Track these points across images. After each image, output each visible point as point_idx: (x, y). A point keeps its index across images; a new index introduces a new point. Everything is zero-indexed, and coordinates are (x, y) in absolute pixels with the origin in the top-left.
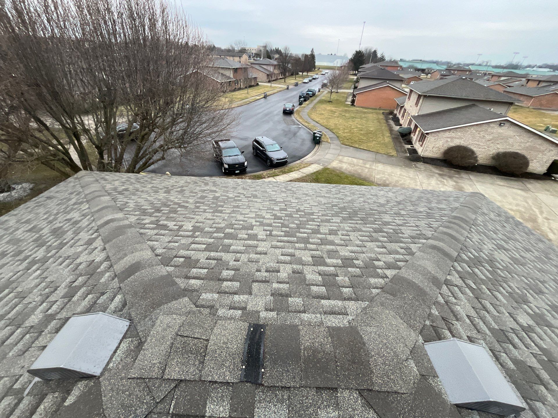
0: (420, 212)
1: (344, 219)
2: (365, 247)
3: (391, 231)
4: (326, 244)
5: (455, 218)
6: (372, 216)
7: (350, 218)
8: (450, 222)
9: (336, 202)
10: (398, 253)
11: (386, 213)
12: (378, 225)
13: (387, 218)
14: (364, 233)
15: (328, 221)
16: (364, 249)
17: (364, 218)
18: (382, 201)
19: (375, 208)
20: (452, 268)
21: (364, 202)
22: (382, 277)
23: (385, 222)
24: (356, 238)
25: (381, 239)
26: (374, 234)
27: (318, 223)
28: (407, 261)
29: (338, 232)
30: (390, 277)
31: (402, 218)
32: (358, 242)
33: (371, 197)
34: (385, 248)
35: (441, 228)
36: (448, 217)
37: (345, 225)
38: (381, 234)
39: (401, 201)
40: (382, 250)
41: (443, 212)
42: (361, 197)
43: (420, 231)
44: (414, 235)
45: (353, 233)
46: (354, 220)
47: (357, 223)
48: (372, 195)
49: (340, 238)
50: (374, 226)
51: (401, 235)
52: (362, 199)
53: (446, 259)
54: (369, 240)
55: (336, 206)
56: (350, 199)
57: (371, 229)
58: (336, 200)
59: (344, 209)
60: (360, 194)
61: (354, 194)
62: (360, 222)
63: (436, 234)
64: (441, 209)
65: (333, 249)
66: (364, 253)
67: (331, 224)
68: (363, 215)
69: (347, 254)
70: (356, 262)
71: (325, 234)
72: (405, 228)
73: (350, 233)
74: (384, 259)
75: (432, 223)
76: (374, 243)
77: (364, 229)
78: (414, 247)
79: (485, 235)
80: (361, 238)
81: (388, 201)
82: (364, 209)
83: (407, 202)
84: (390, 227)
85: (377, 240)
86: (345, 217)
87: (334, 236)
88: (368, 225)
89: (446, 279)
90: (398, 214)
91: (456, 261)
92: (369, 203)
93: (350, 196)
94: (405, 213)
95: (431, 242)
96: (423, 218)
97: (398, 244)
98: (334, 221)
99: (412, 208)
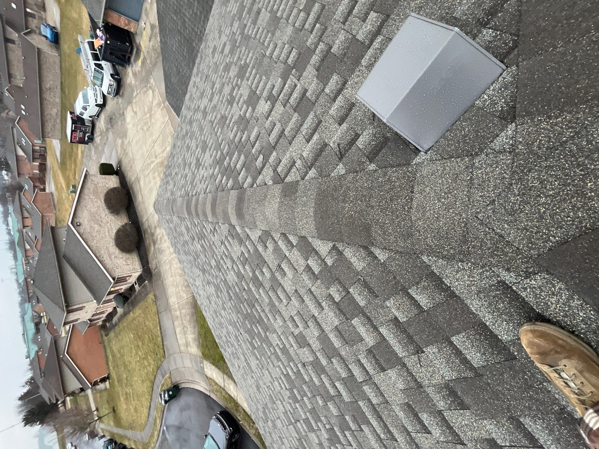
0: (202, 246)
1: (266, 329)
2: (296, 291)
3: (247, 267)
4: (335, 349)
5: (189, 213)
6: (240, 295)
7: (260, 321)
8: (197, 215)
9: (246, 344)
10: (277, 249)
11: (226, 280)
12: (248, 285)
13: (232, 277)
14: (274, 298)
15: (284, 350)
16: (302, 291)
17: (247, 304)
18: (212, 290)
19: (226, 294)
20: (255, 185)
21: (224, 309)
22: (340, 253)
23: (238, 277)
24: (289, 307)
25: (268, 275)
26: (267, 286)
27: (300, 366)
28: (284, 235)
29: (296, 334)
30: (331, 245)
31: (222, 262)
32: (295, 302)
33: (212, 302)
34: (279, 266)
35: (210, 220)
36: (193, 219)
37: (276, 326)
38: (260, 278)
39: (200, 270)
40: (286, 270)
41: (190, 226)
42: (220, 315)
43: (226, 237)
44: (235, 241)
45: (283, 313)
46: (260, 316)
47: (263, 311)
48: (210, 303)
49: (305, 328)
50: (253, 289)
51: (246, 255)
52: (223, 312)
53: (247, 197)
54: (280, 288)
55: (252, 344)
56: (230, 328)
57: (261, 291)
58: (243, 345)
59: (250, 332)
60: (217, 316)
61: (220, 324)
62: (258, 308)
63: (221, 221)
64: (188, 229)
65: (336, 337)
66: (310, 290)
67: (287, 346)
68: (244, 306)
69: (331, 314)
70: (337, 298)
71: (313, 352)
72: (233, 254)
73: (287, 318)
74: (302, 262)
75: (209, 231)
76: (282, 282)
77: (267, 300)
78: (255, 235)
79: (194, 181)
80: (284, 301)
81: (208, 283)
82: (235, 307)
83: (199, 264)
84: (242, 271)
85: (273, 278)
86: (262, 328)
87: (308, 338)
88: (257, 297)
89: (275, 183)
90: (219, 267)
91: (242, 188)
92: (224, 303)
93: (227, 328)
94: (213, 261)
95: (234, 221)
96: (208, 241)
97: (263, 253)
98: (279, 343)
99: (202, 256)
